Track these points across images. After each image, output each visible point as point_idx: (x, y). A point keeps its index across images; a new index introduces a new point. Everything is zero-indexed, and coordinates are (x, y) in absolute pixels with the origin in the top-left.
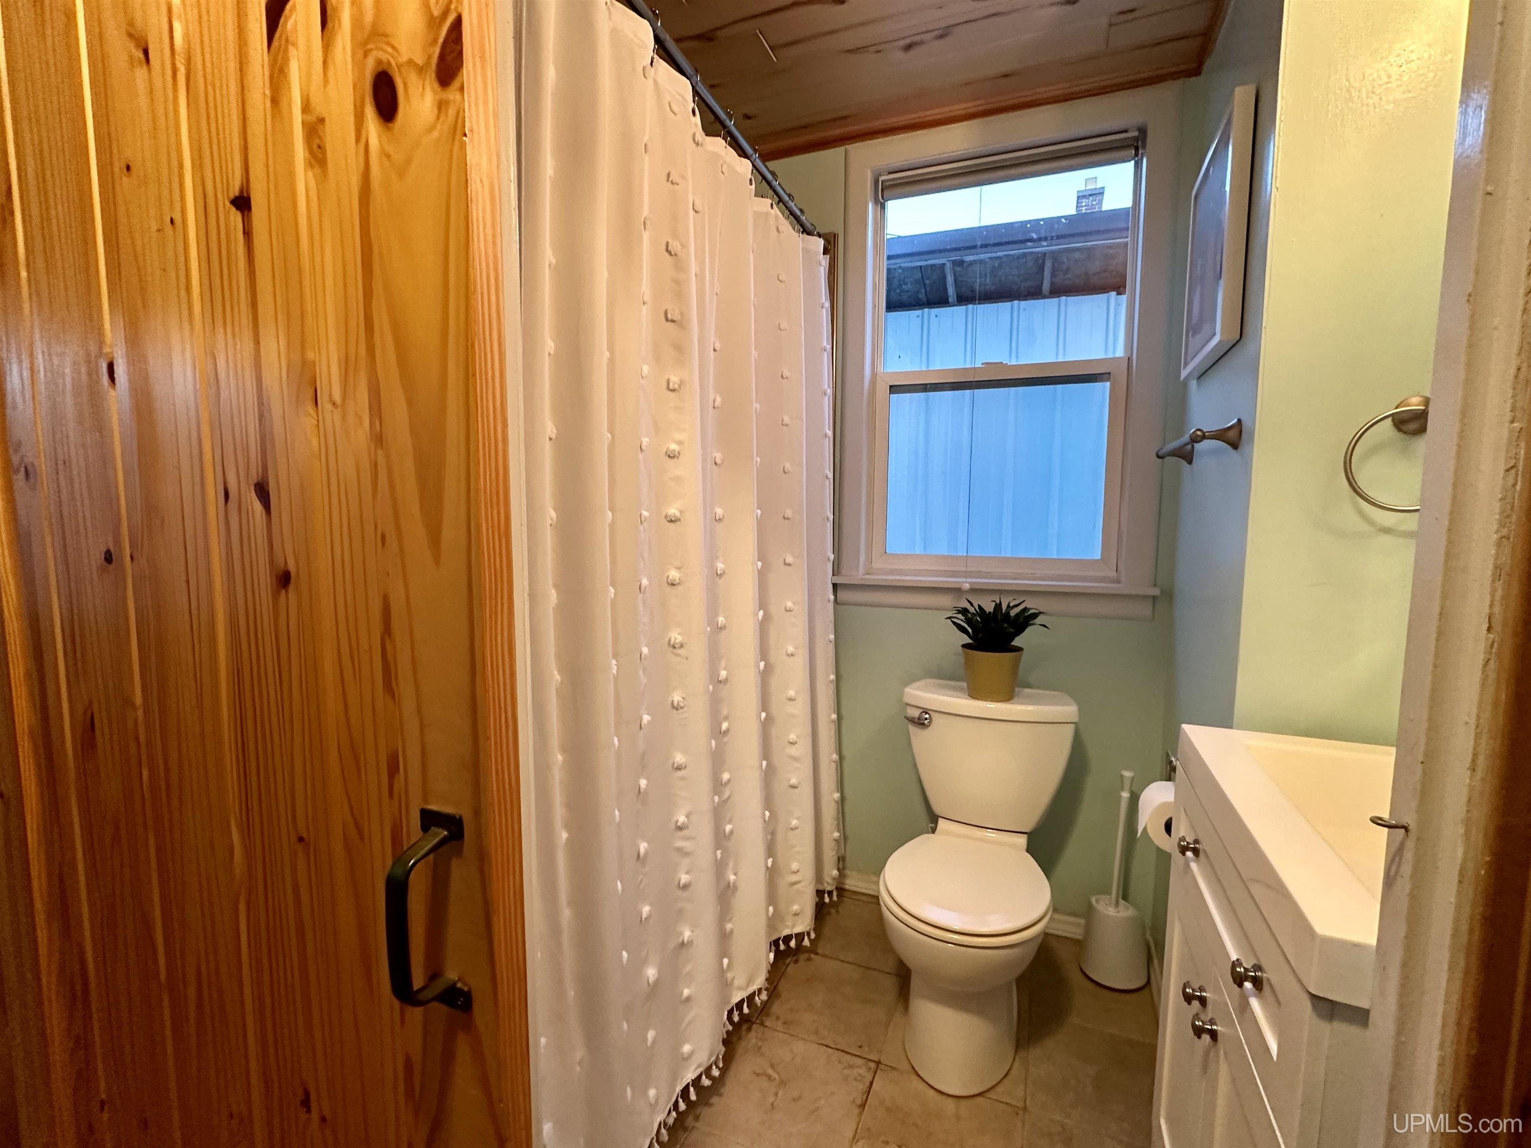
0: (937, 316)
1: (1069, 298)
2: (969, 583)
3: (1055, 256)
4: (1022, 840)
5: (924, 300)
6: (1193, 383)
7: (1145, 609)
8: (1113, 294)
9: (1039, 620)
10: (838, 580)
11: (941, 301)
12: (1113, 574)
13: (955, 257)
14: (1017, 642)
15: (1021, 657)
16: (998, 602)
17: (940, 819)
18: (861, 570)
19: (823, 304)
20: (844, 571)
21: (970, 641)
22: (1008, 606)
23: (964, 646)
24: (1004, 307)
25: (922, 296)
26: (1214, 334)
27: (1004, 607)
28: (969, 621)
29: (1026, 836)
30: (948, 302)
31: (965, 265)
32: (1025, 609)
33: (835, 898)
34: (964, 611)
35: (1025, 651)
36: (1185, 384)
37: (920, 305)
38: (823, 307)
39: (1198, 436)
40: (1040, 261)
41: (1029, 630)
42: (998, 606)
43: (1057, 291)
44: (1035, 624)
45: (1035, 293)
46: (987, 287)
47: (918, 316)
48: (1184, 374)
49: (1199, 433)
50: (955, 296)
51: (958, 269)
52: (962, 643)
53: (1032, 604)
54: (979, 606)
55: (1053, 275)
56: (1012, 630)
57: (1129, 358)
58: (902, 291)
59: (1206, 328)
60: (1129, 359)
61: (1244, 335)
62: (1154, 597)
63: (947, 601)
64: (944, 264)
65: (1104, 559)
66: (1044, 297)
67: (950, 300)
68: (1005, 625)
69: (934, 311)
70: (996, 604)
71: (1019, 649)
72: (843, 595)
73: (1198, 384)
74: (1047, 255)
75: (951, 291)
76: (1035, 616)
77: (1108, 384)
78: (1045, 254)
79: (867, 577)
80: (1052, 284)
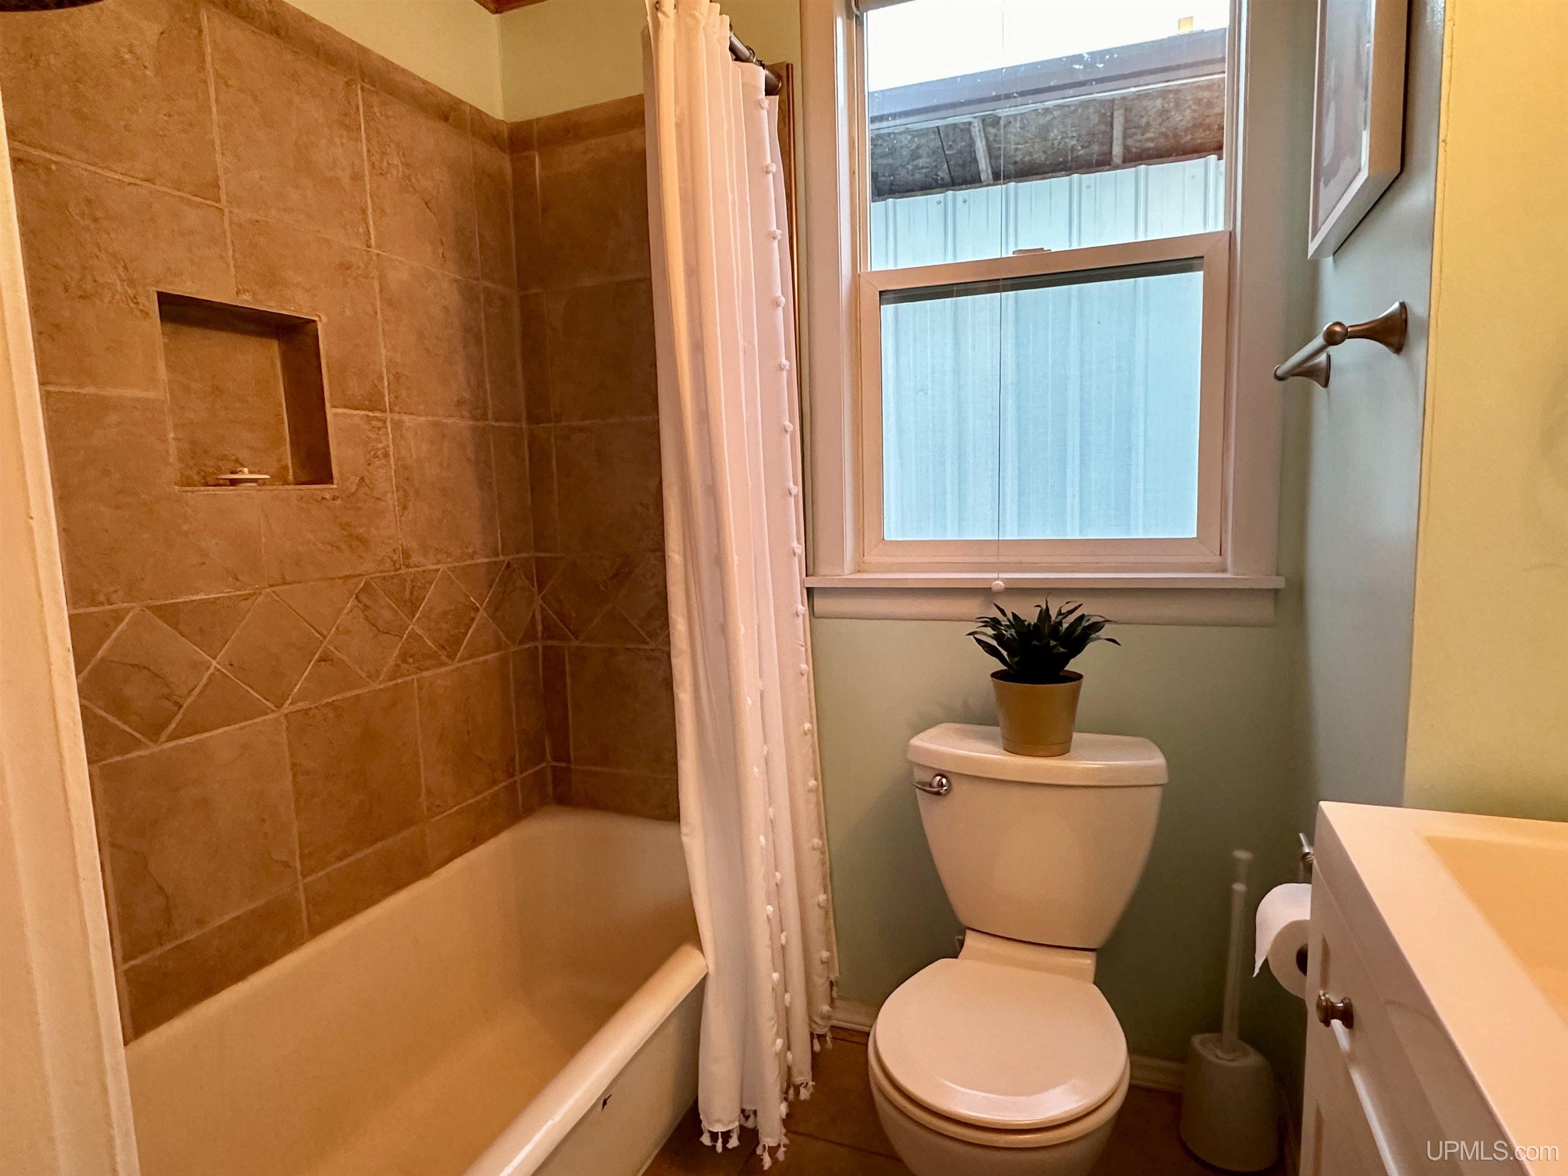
0: (965, 201)
1: (1152, 167)
2: (1003, 580)
3: (1127, 104)
4: (1088, 962)
5: (947, 178)
6: (1328, 262)
7: (1265, 610)
8: (1213, 158)
9: (1102, 633)
10: (812, 582)
11: (971, 180)
12: (1216, 559)
13: (986, 110)
14: (1073, 666)
15: (1079, 687)
16: (1044, 607)
17: (968, 932)
18: (848, 565)
19: (767, 167)
20: (823, 569)
21: (1002, 667)
22: (1060, 613)
23: (994, 675)
24: (1059, 184)
25: (943, 174)
26: (1359, 170)
27: (1053, 613)
28: (998, 637)
29: (1092, 955)
30: (980, 181)
31: (1002, 122)
32: (1082, 617)
33: (829, 1044)
34: (994, 623)
35: (1084, 681)
36: (1314, 267)
37: (942, 186)
38: (767, 172)
39: (1335, 333)
40: (1106, 111)
41: (1090, 647)
42: (1045, 615)
43: (1134, 158)
44: (1098, 638)
45: (1103, 163)
46: (1036, 156)
47: (939, 203)
48: (1312, 247)
49: (1338, 329)
50: (990, 171)
51: (992, 130)
52: (991, 672)
53: (1092, 609)
54: (1014, 615)
55: (1125, 136)
56: (1062, 650)
57: (1230, 233)
58: (917, 167)
59: (1347, 164)
60: (1232, 235)
61: (1406, 169)
62: (1276, 591)
63: (974, 607)
64: (970, 123)
65: (1201, 538)
66: (1117, 167)
67: (983, 177)
68: (1053, 643)
69: (962, 194)
70: (1041, 611)
71: (1077, 677)
72: (821, 604)
73: (1335, 261)
74: (1117, 102)
75: (984, 165)
76: (1096, 627)
77: (1200, 274)
78: (1113, 101)
79: (858, 576)
80: (1126, 148)
